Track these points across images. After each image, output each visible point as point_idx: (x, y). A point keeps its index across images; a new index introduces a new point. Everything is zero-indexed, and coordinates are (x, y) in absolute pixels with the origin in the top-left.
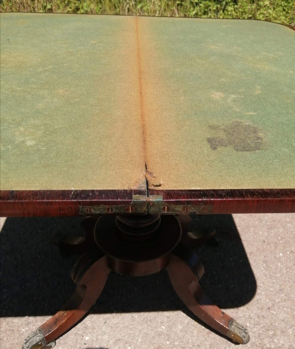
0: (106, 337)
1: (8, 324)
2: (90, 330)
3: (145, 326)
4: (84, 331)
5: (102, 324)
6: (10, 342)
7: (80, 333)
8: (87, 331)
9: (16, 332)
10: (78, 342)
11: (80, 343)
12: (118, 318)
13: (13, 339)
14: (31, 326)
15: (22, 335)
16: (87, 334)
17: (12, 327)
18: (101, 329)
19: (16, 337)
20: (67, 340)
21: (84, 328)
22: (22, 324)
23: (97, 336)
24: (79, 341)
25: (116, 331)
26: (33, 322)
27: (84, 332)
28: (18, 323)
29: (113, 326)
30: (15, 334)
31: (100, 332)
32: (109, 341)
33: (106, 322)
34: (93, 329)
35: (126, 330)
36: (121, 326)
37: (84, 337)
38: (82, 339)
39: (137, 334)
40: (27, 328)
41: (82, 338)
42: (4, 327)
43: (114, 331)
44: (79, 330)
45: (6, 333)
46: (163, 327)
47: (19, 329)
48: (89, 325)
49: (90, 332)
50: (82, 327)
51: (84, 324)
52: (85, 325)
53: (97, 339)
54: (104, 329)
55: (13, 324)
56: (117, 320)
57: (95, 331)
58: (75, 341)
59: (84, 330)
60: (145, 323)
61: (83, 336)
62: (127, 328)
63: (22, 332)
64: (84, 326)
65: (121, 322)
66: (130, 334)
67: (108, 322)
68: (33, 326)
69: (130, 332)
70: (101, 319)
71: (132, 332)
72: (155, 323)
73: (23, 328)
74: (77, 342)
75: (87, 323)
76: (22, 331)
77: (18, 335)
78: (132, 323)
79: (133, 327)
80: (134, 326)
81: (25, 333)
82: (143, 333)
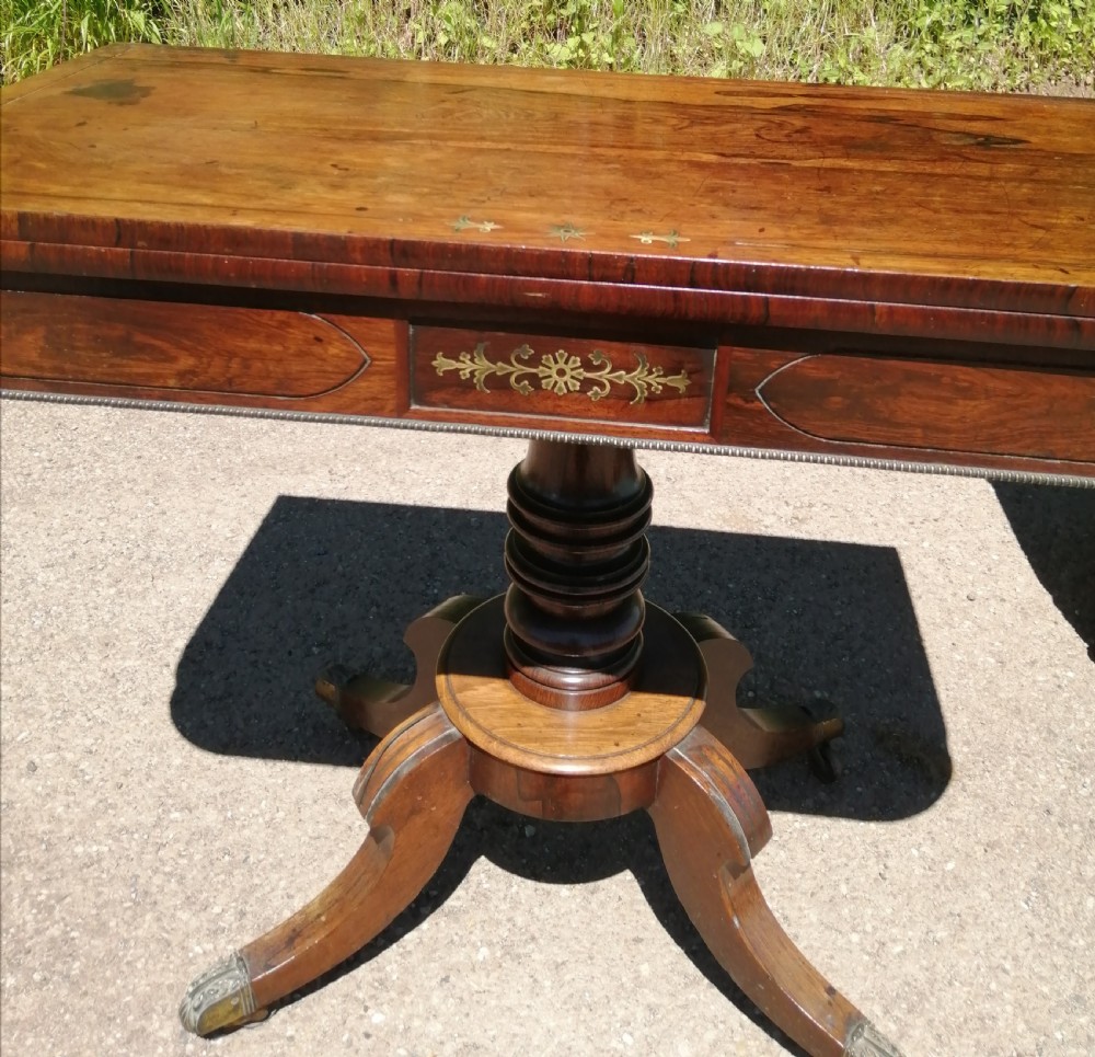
0: (435, 1028)
1: (159, 919)
2: (393, 994)
3: (570, 1020)
4: (373, 992)
5: (434, 983)
6: (153, 978)
7: (361, 995)
8: (384, 996)
9: (176, 950)
10: (348, 1025)
11: (351, 1030)
12: (488, 976)
13: (163, 969)
14: (222, 942)
15: (191, 962)
16: (382, 1004)
17: (167, 932)
18: (428, 998)
19: (171, 967)
20: (315, 1009)
21: (376, 984)
22: (198, 930)
23: (410, 1017)
24: (352, 1022)
25: (471, 1016)
26: (230, 930)
27: (372, 997)
28: (186, 923)
29: (466, 996)
30: (172, 958)
31: (421, 1007)
32: (442, 1043)
33: (446, 979)
34: (404, 991)
35: (504, 1021)
36: (493, 1003)
37: (370, 1012)
38: (361, 1017)
39: (535, 1042)
40: (210, 947)
41: (362, 1012)
42: (146, 926)
43: (467, 1015)
44: (359, 987)
45: (147, 946)
46: (627, 1039)
47: (185, 944)
48: (394, 977)
49: (392, 1000)
50: (369, 978)
51: (380, 970)
52: (382, 975)
53: (407, 1029)
54: (435, 1001)
55: (174, 925)
56: (484, 980)
57: (407, 999)
58: (339, 1017)
59: (376, 988)
60: (572, 1012)
61: (366, 1009)
62: (508, 1013)
63: (191, 955)
64: (377, 975)
65: (494, 989)
66: (515, 1035)
67: (452, 979)
68: (229, 942)
69: (517, 1029)
70: (432, 965)
71: (523, 1029)
72: (605, 1019)
73: (199, 944)
74: (345, 1022)
75: (388, 968)
76: (192, 951)
77: (178, 962)
78: (528, 1002)
79: (530, 1016)
80: (534, 1013)
81: (200, 960)
82: (556, 1041)
